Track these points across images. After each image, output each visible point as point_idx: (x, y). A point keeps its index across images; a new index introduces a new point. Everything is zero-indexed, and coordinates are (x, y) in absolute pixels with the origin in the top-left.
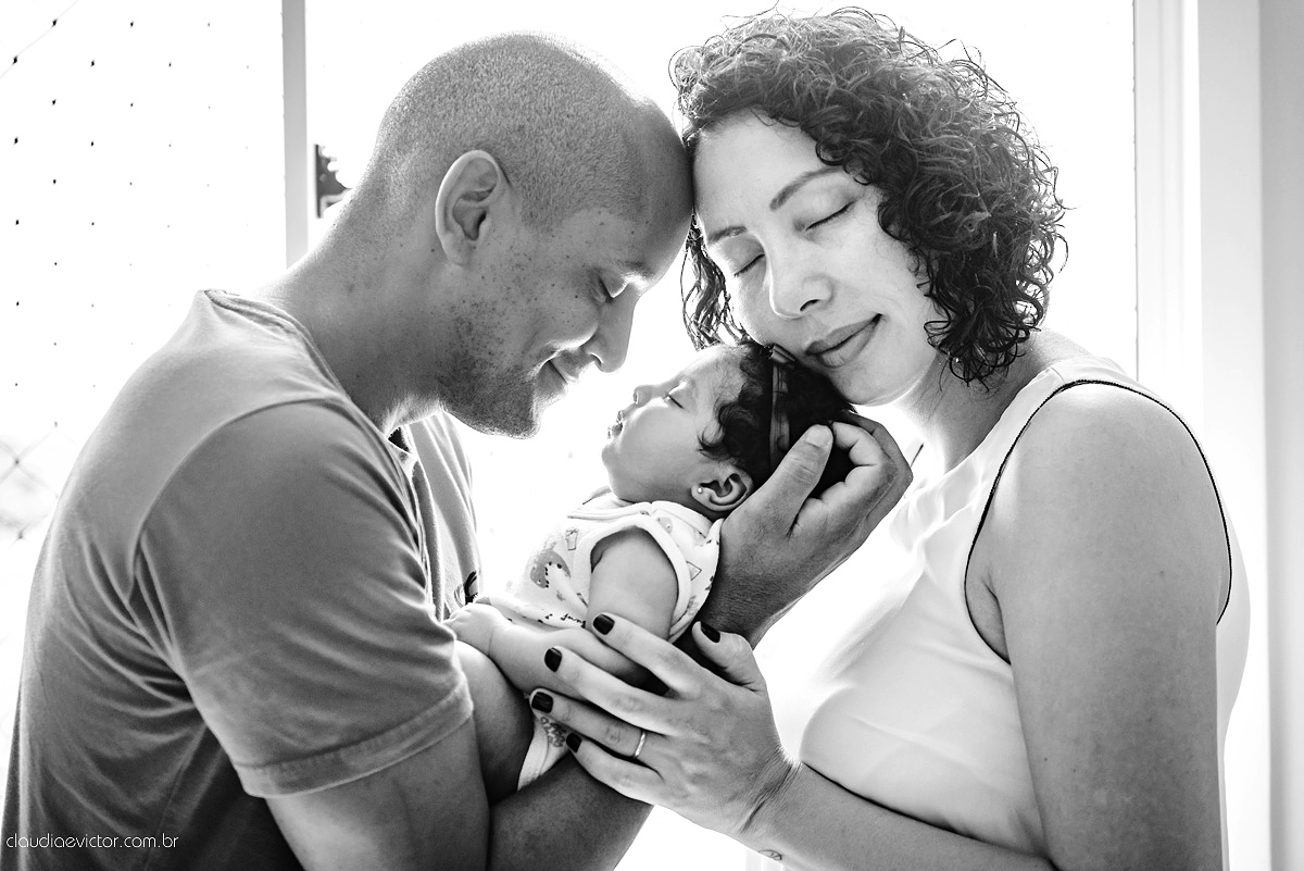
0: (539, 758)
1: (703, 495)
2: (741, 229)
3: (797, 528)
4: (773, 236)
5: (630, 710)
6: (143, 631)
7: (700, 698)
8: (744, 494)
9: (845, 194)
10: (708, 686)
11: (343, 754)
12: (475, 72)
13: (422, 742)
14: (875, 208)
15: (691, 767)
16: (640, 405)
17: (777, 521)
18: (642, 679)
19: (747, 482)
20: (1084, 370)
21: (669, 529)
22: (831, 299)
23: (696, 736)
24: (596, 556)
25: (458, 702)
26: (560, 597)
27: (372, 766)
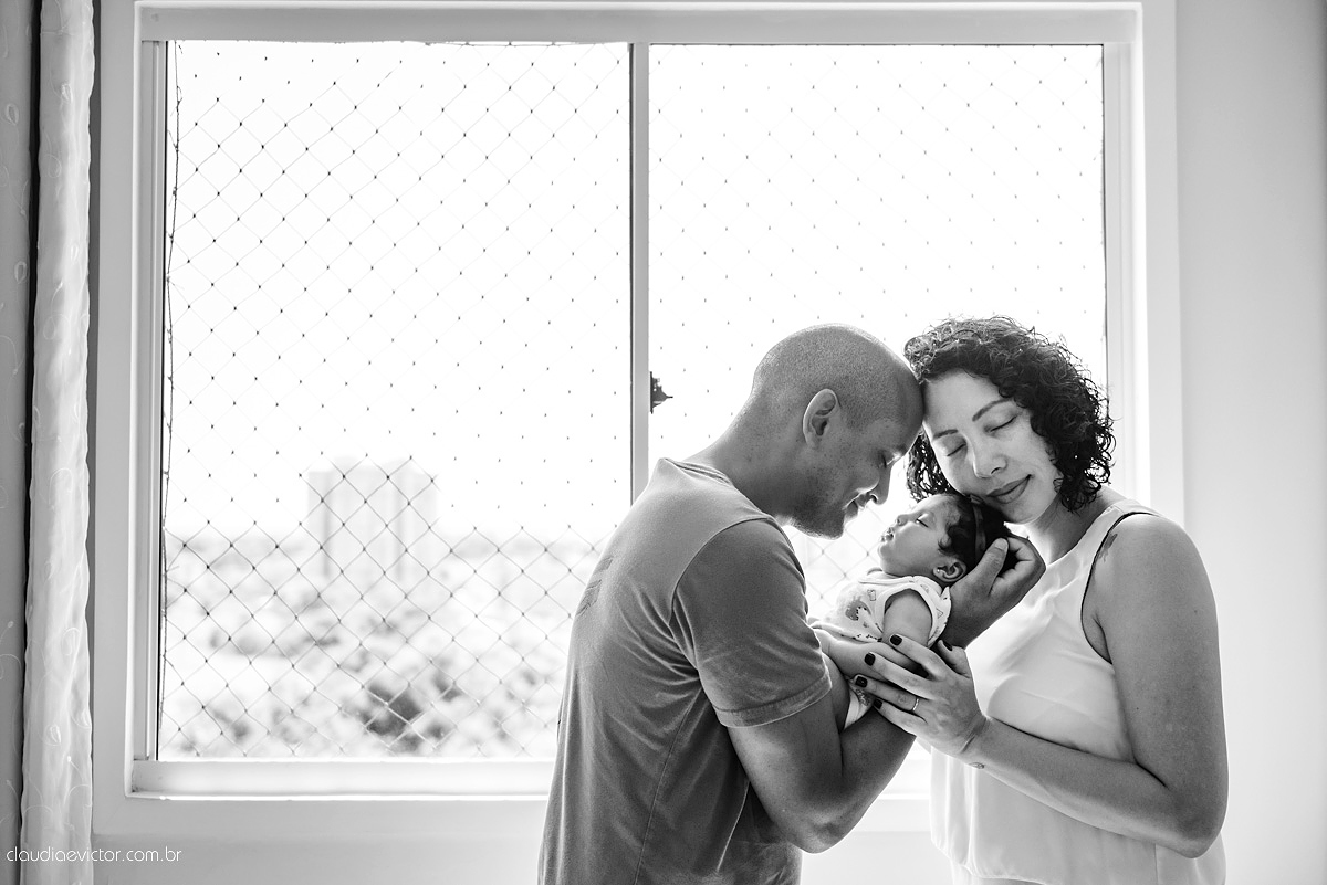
0: (856, 711)
1: (940, 573)
2: (955, 431)
3: (993, 593)
4: (973, 435)
5: (912, 685)
6: (675, 640)
7: (946, 679)
8: (963, 574)
9: (1011, 412)
10: (949, 674)
11: (777, 705)
12: (817, 347)
13: (813, 700)
14: (1028, 420)
15: (941, 717)
16: (902, 525)
17: (983, 587)
18: (917, 669)
19: (964, 568)
20: (1132, 507)
21: (927, 591)
22: (1007, 466)
23: (943, 700)
24: (889, 604)
25: (826, 680)
26: (865, 626)
27: (791, 712)
